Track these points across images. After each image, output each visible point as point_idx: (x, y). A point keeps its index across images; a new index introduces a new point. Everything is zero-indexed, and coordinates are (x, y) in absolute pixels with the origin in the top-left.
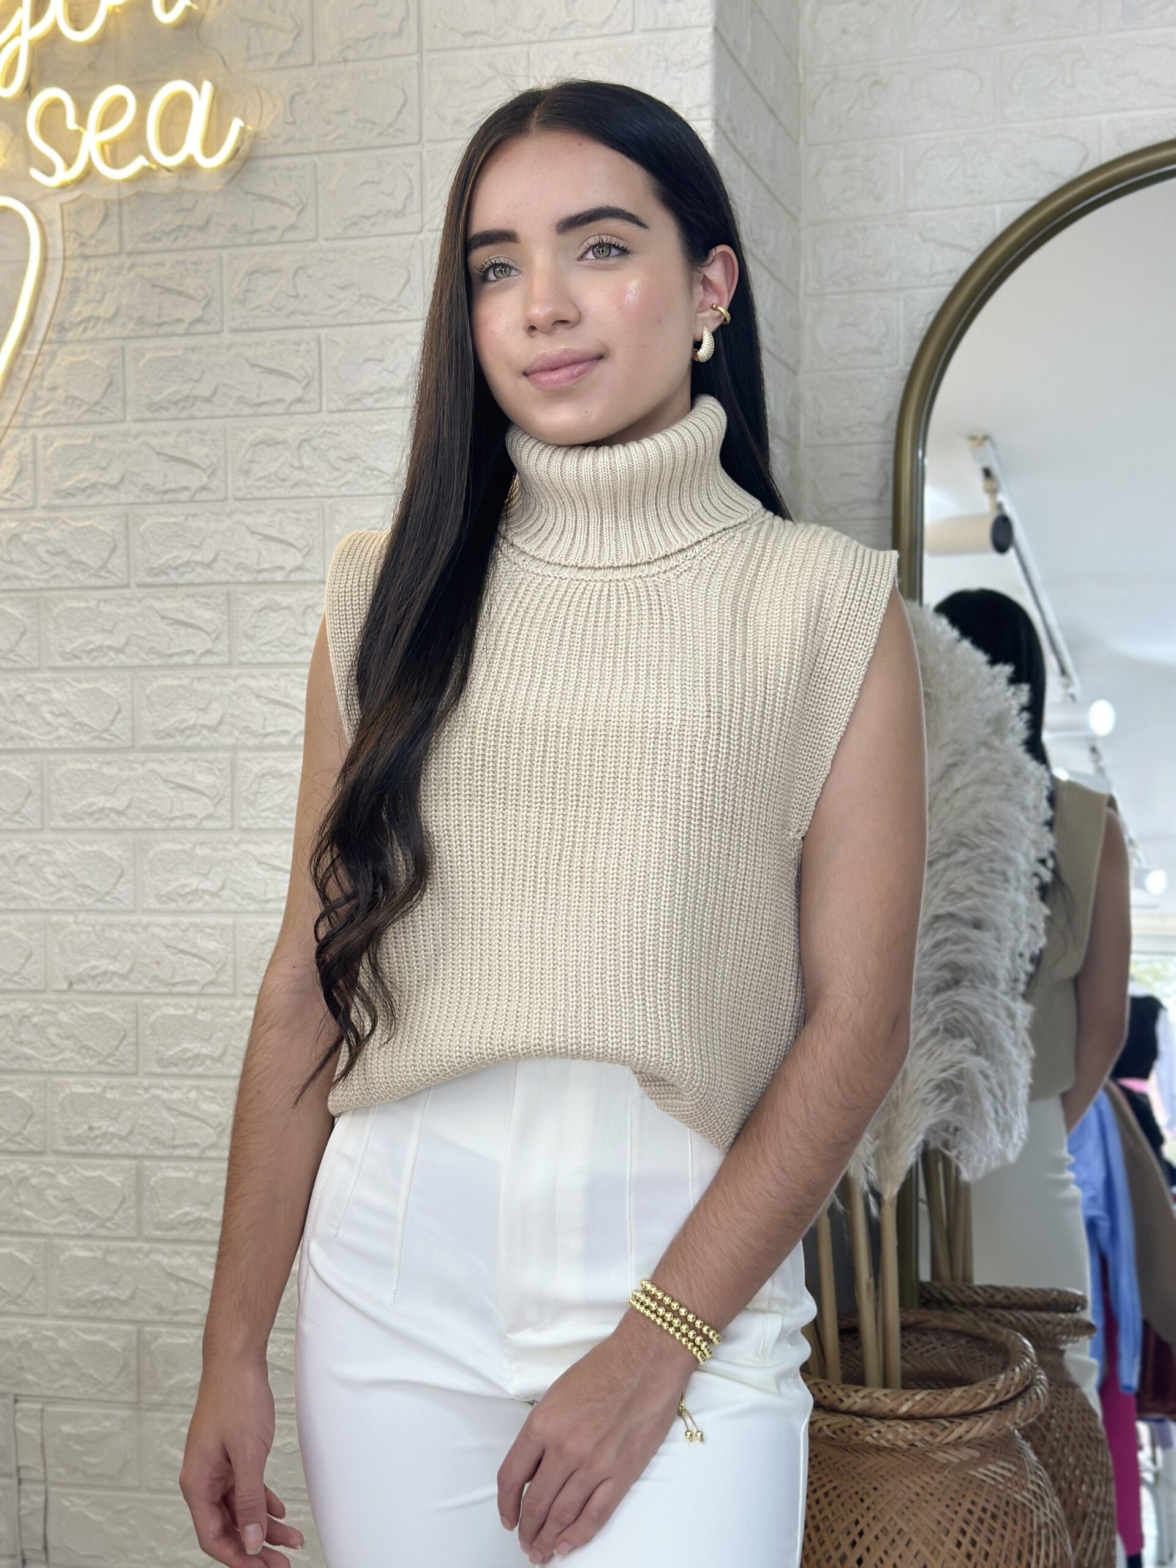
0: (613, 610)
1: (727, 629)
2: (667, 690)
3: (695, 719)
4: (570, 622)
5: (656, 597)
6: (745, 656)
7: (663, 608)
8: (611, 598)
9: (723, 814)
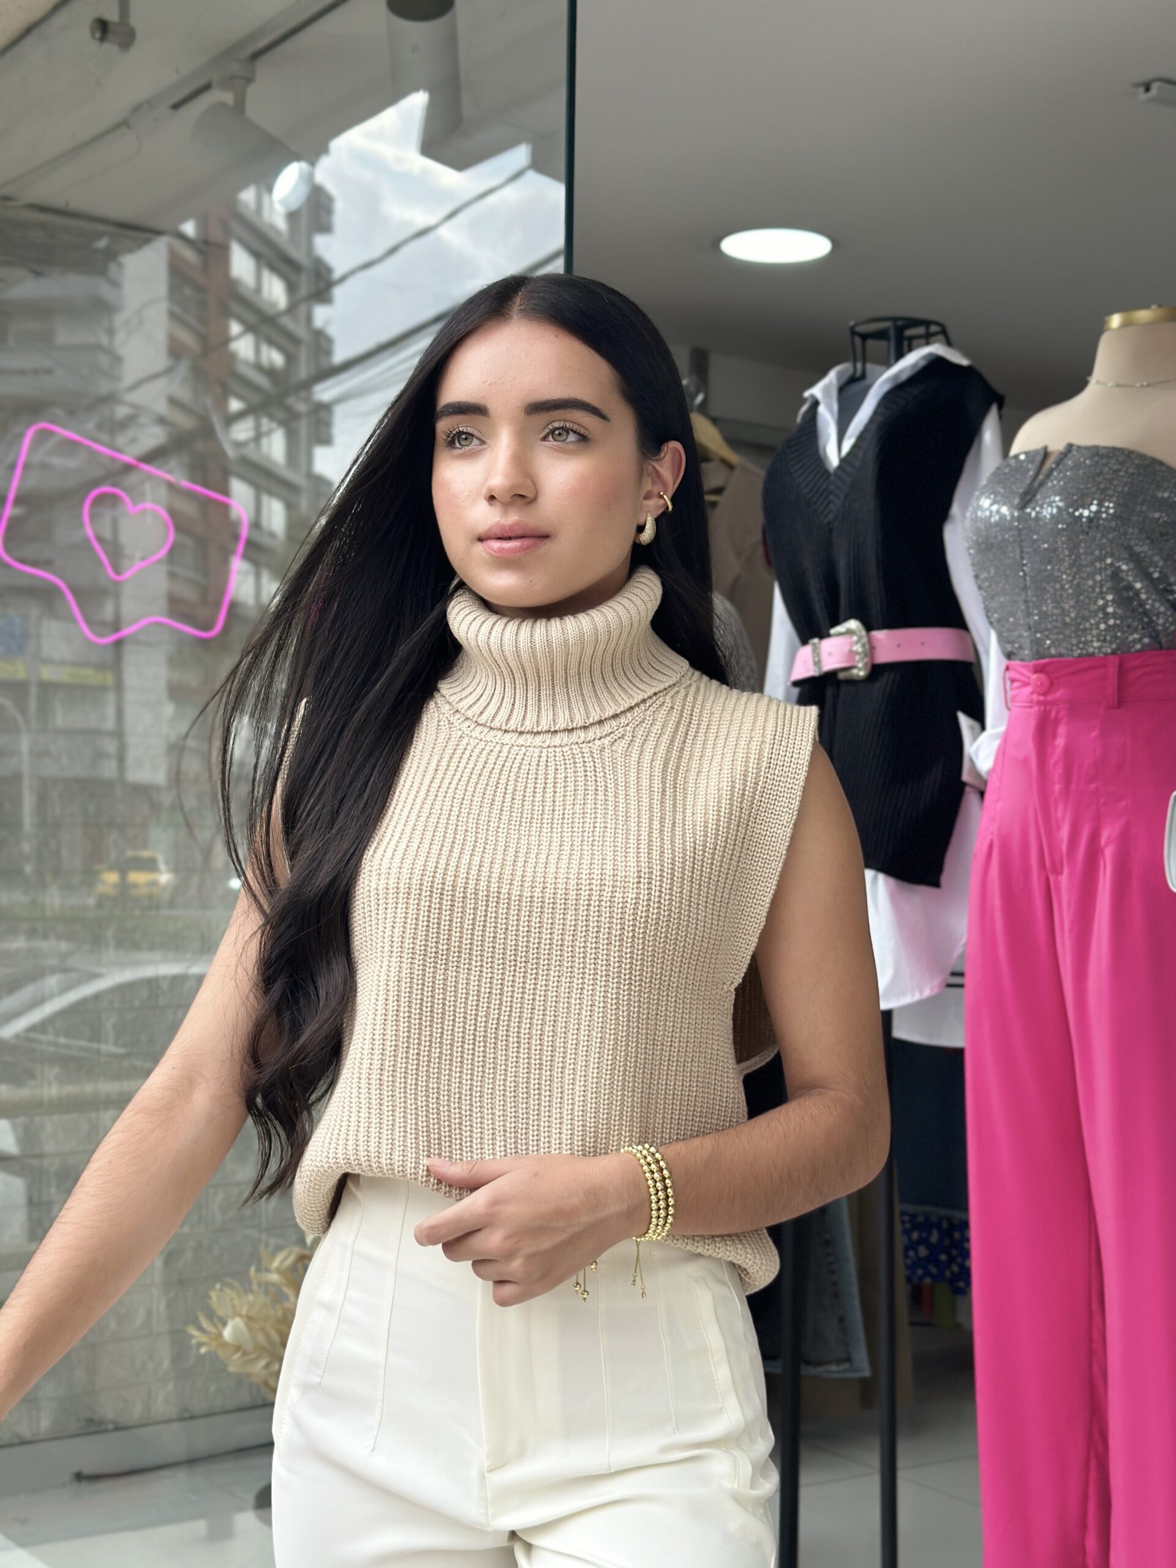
0: (551, 776)
1: (657, 797)
2: (601, 857)
3: (626, 885)
4: (510, 788)
5: (592, 764)
6: (675, 823)
7: (598, 774)
8: (549, 764)
9: (651, 977)
